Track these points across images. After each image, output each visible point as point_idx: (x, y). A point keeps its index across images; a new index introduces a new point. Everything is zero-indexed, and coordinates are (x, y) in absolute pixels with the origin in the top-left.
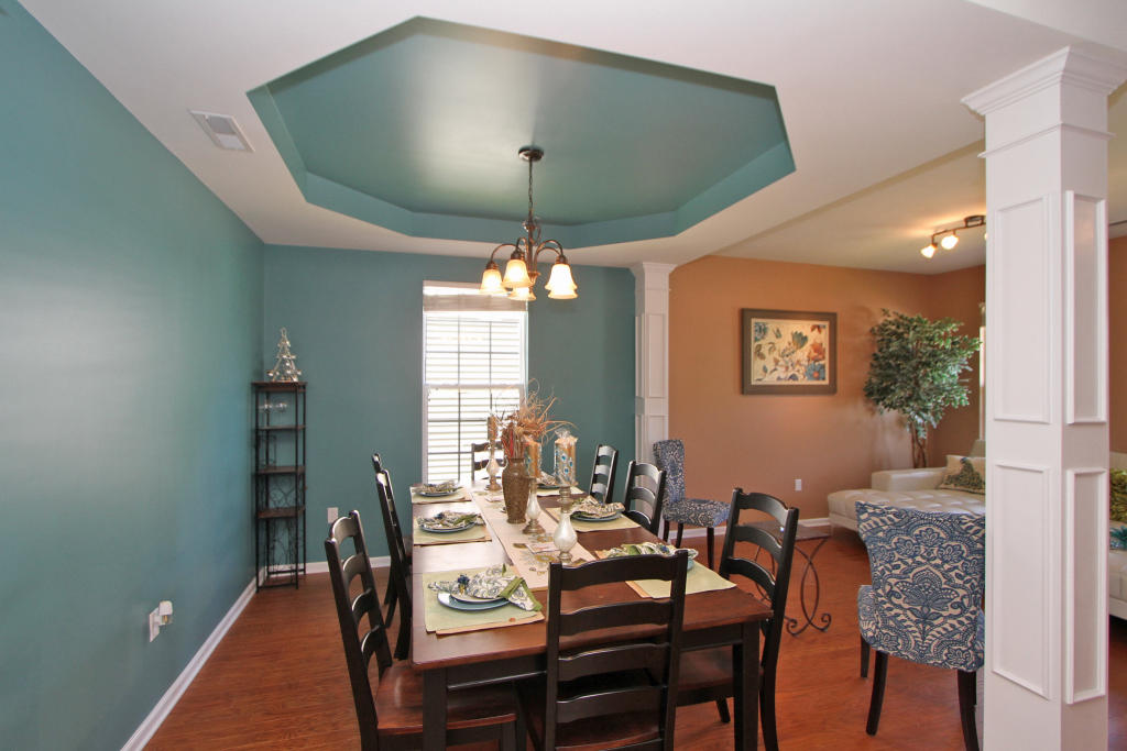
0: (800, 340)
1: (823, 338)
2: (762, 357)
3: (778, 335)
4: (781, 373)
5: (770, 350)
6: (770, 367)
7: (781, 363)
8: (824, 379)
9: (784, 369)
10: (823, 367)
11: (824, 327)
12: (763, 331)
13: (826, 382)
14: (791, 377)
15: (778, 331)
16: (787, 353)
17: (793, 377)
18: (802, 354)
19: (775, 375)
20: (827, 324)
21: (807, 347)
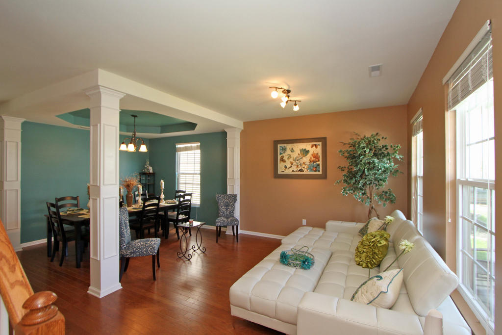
0: (305, 152)
1: (319, 150)
2: (284, 161)
3: (292, 151)
4: (294, 168)
5: (288, 158)
6: (288, 165)
7: (294, 163)
8: (319, 171)
9: (296, 167)
10: (319, 165)
11: (319, 145)
12: (284, 149)
13: (320, 173)
14: (300, 170)
15: (292, 149)
16: (298, 159)
17: (301, 170)
18: (306, 159)
19: (291, 169)
20: (320, 143)
21: (309, 156)
